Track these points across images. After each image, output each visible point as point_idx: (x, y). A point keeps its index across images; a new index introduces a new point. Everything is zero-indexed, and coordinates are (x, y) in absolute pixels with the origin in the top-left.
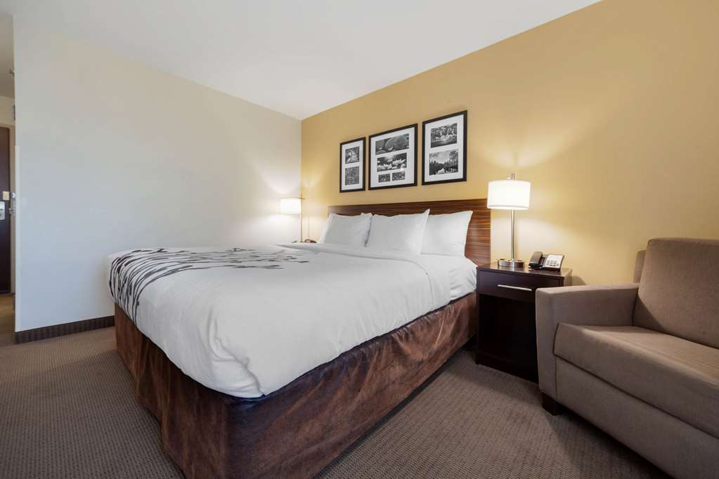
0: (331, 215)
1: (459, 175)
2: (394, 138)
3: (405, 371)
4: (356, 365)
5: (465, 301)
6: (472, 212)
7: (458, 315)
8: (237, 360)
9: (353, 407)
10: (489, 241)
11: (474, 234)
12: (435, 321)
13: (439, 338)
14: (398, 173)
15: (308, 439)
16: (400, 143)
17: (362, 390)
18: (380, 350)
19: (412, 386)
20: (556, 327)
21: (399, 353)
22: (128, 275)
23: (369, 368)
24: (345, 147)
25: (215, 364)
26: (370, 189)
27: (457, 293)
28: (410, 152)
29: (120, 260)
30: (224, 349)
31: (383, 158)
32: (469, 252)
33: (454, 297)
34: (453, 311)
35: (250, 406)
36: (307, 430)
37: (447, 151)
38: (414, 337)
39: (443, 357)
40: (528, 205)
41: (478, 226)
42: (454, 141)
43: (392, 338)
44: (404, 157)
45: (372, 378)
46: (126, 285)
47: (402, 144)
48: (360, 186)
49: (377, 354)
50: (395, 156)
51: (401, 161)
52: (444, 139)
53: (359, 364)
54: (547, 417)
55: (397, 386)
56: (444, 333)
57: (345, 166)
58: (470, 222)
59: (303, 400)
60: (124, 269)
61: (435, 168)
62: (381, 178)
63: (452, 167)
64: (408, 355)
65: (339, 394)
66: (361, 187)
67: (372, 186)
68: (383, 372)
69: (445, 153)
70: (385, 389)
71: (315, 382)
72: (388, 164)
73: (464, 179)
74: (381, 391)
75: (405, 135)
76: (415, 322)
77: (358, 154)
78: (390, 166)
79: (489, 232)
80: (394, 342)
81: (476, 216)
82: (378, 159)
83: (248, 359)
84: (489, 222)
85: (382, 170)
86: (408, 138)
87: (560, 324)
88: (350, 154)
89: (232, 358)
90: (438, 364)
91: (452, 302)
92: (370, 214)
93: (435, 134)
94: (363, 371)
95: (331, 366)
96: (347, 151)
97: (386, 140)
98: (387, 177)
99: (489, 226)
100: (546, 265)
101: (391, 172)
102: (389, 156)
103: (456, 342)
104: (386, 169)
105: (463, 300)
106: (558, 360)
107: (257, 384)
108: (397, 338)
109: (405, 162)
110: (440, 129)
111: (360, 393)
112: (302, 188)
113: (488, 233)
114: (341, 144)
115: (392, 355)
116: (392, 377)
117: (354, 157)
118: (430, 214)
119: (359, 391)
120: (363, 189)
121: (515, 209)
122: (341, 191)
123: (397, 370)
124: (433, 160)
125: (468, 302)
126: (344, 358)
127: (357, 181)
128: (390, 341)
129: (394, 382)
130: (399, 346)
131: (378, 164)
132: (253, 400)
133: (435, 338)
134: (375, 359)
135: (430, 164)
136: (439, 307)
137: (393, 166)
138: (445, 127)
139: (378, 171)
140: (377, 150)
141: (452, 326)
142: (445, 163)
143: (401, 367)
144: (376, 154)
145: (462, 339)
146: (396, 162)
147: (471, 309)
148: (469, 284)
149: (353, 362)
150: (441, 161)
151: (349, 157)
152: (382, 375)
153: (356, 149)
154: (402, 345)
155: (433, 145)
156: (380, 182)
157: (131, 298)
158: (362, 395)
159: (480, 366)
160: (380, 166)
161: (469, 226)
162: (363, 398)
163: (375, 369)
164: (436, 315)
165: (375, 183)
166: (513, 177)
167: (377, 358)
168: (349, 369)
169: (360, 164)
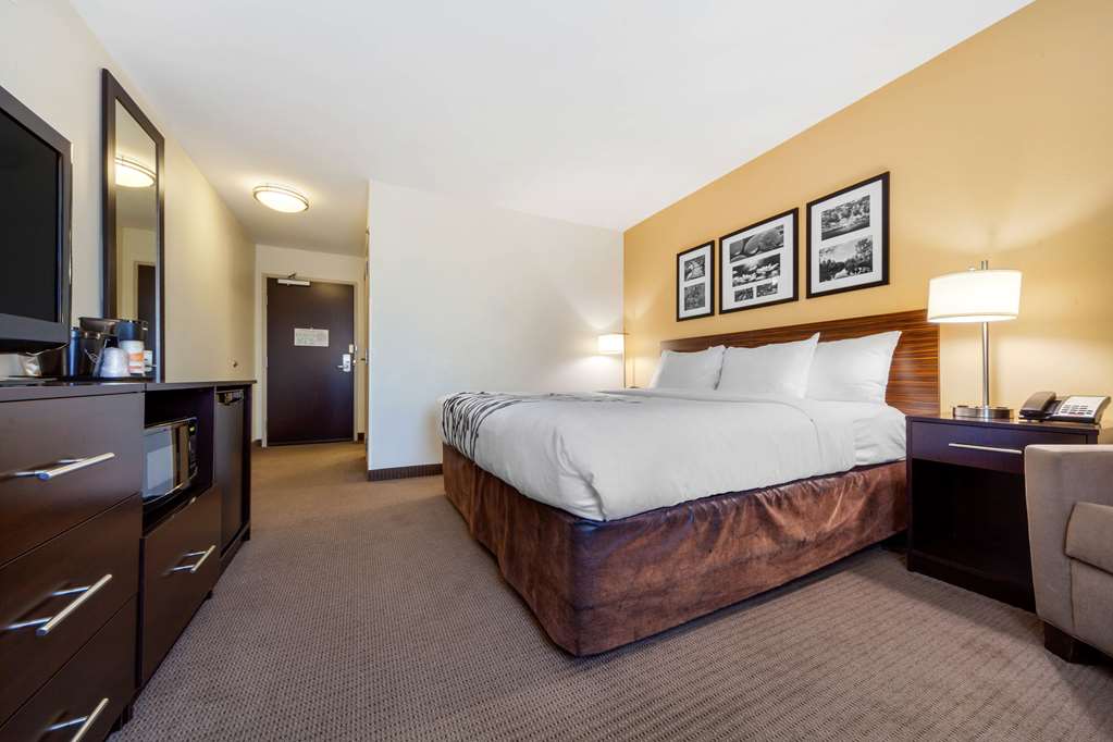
0: (665, 353)
1: (876, 274)
2: (759, 236)
3: (778, 548)
4: (706, 519)
5: (887, 470)
6: (898, 334)
7: (871, 490)
8: (582, 477)
9: (703, 568)
10: (936, 378)
11: (907, 368)
12: (827, 491)
13: (833, 516)
14: (767, 285)
15: (649, 586)
16: (769, 241)
17: (714, 552)
18: (738, 508)
19: (787, 571)
20: (1069, 508)
21: (766, 520)
22: (463, 412)
23: (722, 528)
24: (683, 259)
25: (562, 478)
26: (722, 312)
27: (869, 456)
29: (451, 401)
30: (570, 463)
31: (742, 266)
32: (894, 395)
33: (865, 460)
34: (860, 483)
35: (592, 528)
36: (648, 575)
37: (852, 242)
38: (791, 504)
39: (842, 548)
40: (1017, 312)
41: (913, 355)
42: (866, 224)
43: (757, 499)
44: (775, 260)
45: (726, 542)
46: (462, 423)
47: (772, 242)
48: (706, 309)
49: (733, 514)
50: (760, 261)
51: (770, 267)
52: (845, 223)
53: (709, 519)
54: (1054, 663)
55: (763, 566)
56: (844, 513)
57: (684, 284)
58: (897, 349)
59: (644, 541)
60: (457, 408)
61: (828, 271)
62: (738, 296)
63: (860, 265)
64: (781, 527)
65: (686, 547)
66: (709, 311)
67: (725, 308)
68: (743, 539)
69: (847, 247)
70: (746, 563)
71: (656, 526)
72: (751, 273)
73: (885, 281)
74: (741, 563)
76: (793, 485)
77: (703, 265)
78: (753, 277)
79: (936, 362)
80: (759, 504)
81: (906, 340)
82: (734, 269)
83: (592, 476)
84: (936, 346)
85: (740, 284)
86: (782, 232)
87: (1079, 503)
88: (691, 267)
89: (575, 473)
90: (831, 556)
91: (857, 468)
92: (722, 347)
93: (829, 219)
94: (716, 528)
95: (674, 512)
96: (687, 263)
97: (746, 240)
98: (749, 293)
99: (936, 354)
100: (1060, 412)
101: (754, 286)
102: (751, 262)
103: (868, 531)
104: (747, 281)
105: (881, 468)
106: (1075, 565)
107: (600, 505)
108: (764, 501)
109: (777, 268)
110: (838, 209)
111: (711, 555)
112: (625, 321)
113: (934, 365)
114: (679, 255)
115: (755, 521)
116: (757, 552)
117: (697, 270)
118: (820, 340)
119: (710, 551)
120: (712, 313)
121: (990, 319)
122: (679, 320)
123: (763, 544)
124: (826, 258)
125: (893, 473)
126: (690, 508)
127: (702, 303)
128: (753, 502)
129: (758, 558)
130: (766, 512)
131: (734, 276)
132: (594, 523)
133: (827, 516)
134: (731, 520)
135: (821, 265)
136: (834, 472)
137: (758, 275)
138: (848, 204)
139: (734, 285)
140: (732, 256)
141: (860, 503)
142: (848, 261)
143: (770, 541)
144: (731, 262)
145: (881, 529)
146: (763, 270)
147: (897, 486)
148: (893, 444)
149: (702, 515)
150: (840, 257)
151: (690, 271)
152: (741, 543)
153: (701, 260)
154: (772, 511)
155: (826, 236)
156: (736, 300)
157: (468, 433)
158: (715, 559)
159: (916, 574)
160: (736, 278)
161: (895, 356)
162: (715, 562)
163: (732, 531)
164: (828, 482)
165: (729, 302)
166: (985, 265)
167: (734, 518)
168: (697, 521)
169: (706, 280)
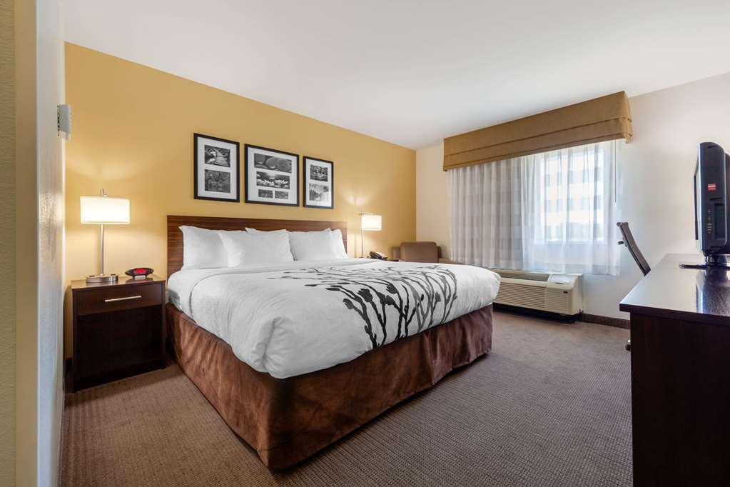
28: (293, 176)
75: (288, 160)
